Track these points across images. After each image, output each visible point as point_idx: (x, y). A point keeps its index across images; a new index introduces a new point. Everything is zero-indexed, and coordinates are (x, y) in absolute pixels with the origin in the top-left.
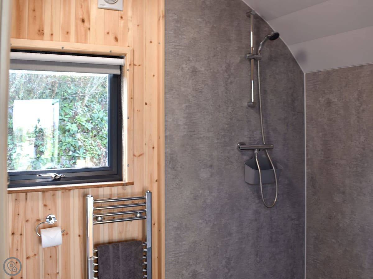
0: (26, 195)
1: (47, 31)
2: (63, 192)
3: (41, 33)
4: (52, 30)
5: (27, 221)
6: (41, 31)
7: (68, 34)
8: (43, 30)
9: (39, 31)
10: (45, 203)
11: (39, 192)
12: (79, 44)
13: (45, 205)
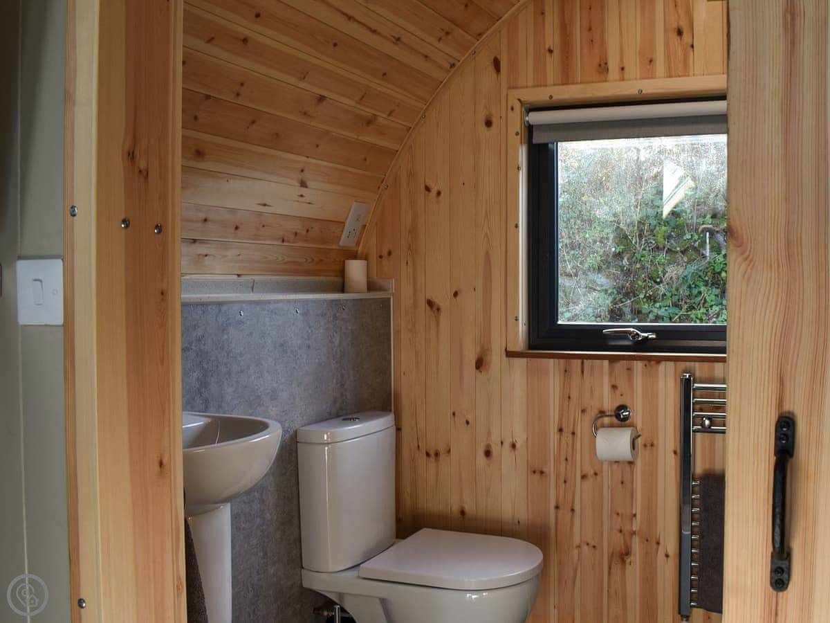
0: (583, 363)
1: (613, 64)
2: (646, 365)
3: (603, 68)
4: (621, 60)
5: (583, 411)
6: (603, 65)
7: (652, 63)
8: (606, 64)
9: (600, 65)
10: (613, 383)
11: (604, 361)
12: (674, 79)
13: (614, 387)
